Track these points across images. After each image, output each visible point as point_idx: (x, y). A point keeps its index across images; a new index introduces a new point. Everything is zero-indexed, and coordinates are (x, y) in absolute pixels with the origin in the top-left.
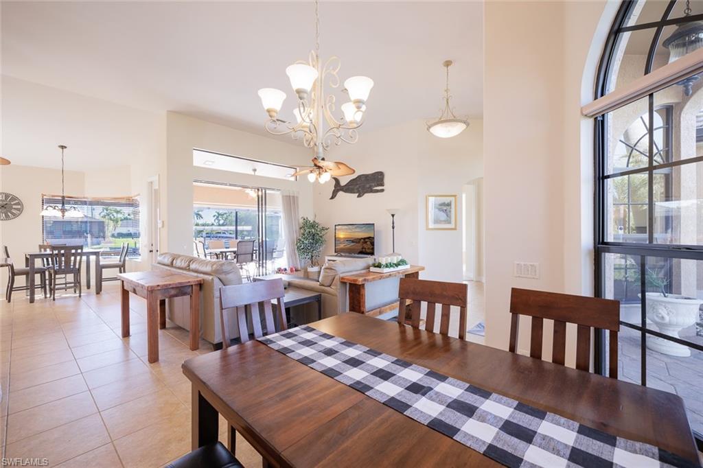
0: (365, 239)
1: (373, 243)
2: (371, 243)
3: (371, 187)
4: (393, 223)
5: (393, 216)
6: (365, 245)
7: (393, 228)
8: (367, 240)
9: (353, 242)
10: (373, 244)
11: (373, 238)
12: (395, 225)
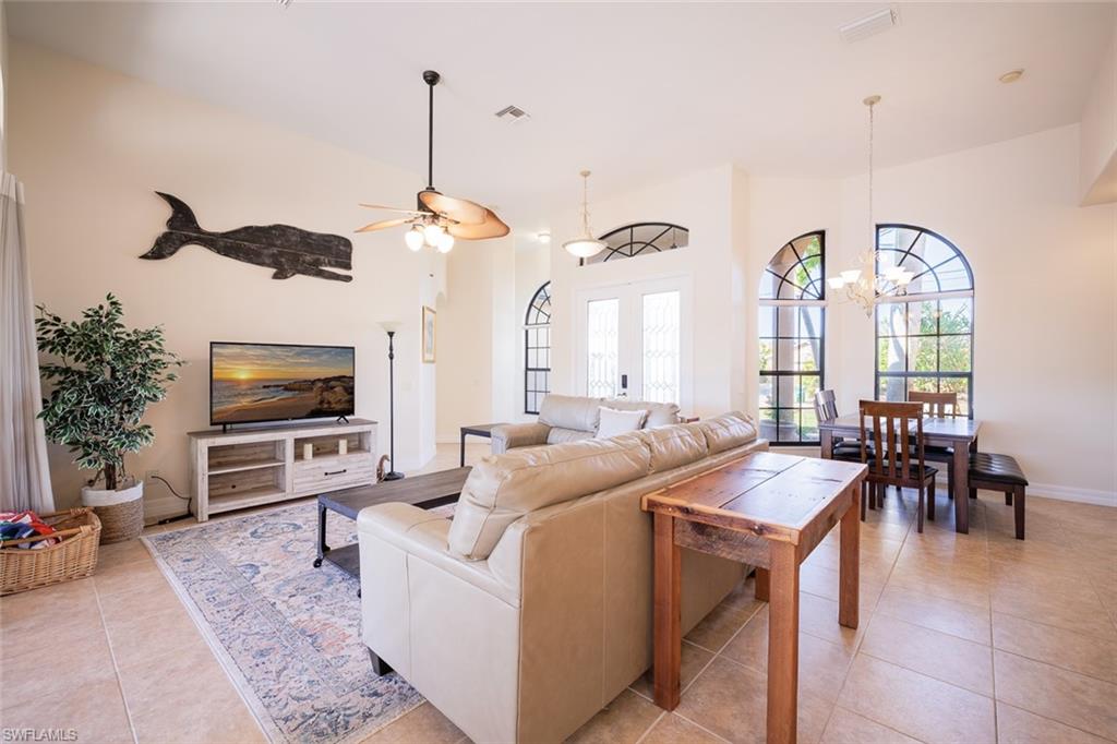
0: (327, 380)
1: (353, 388)
2: (346, 389)
3: (317, 263)
4: (391, 349)
5: (391, 334)
6: (328, 395)
7: (391, 358)
8: (333, 383)
9: (287, 389)
10: (350, 391)
11: (353, 378)
12: (394, 352)
